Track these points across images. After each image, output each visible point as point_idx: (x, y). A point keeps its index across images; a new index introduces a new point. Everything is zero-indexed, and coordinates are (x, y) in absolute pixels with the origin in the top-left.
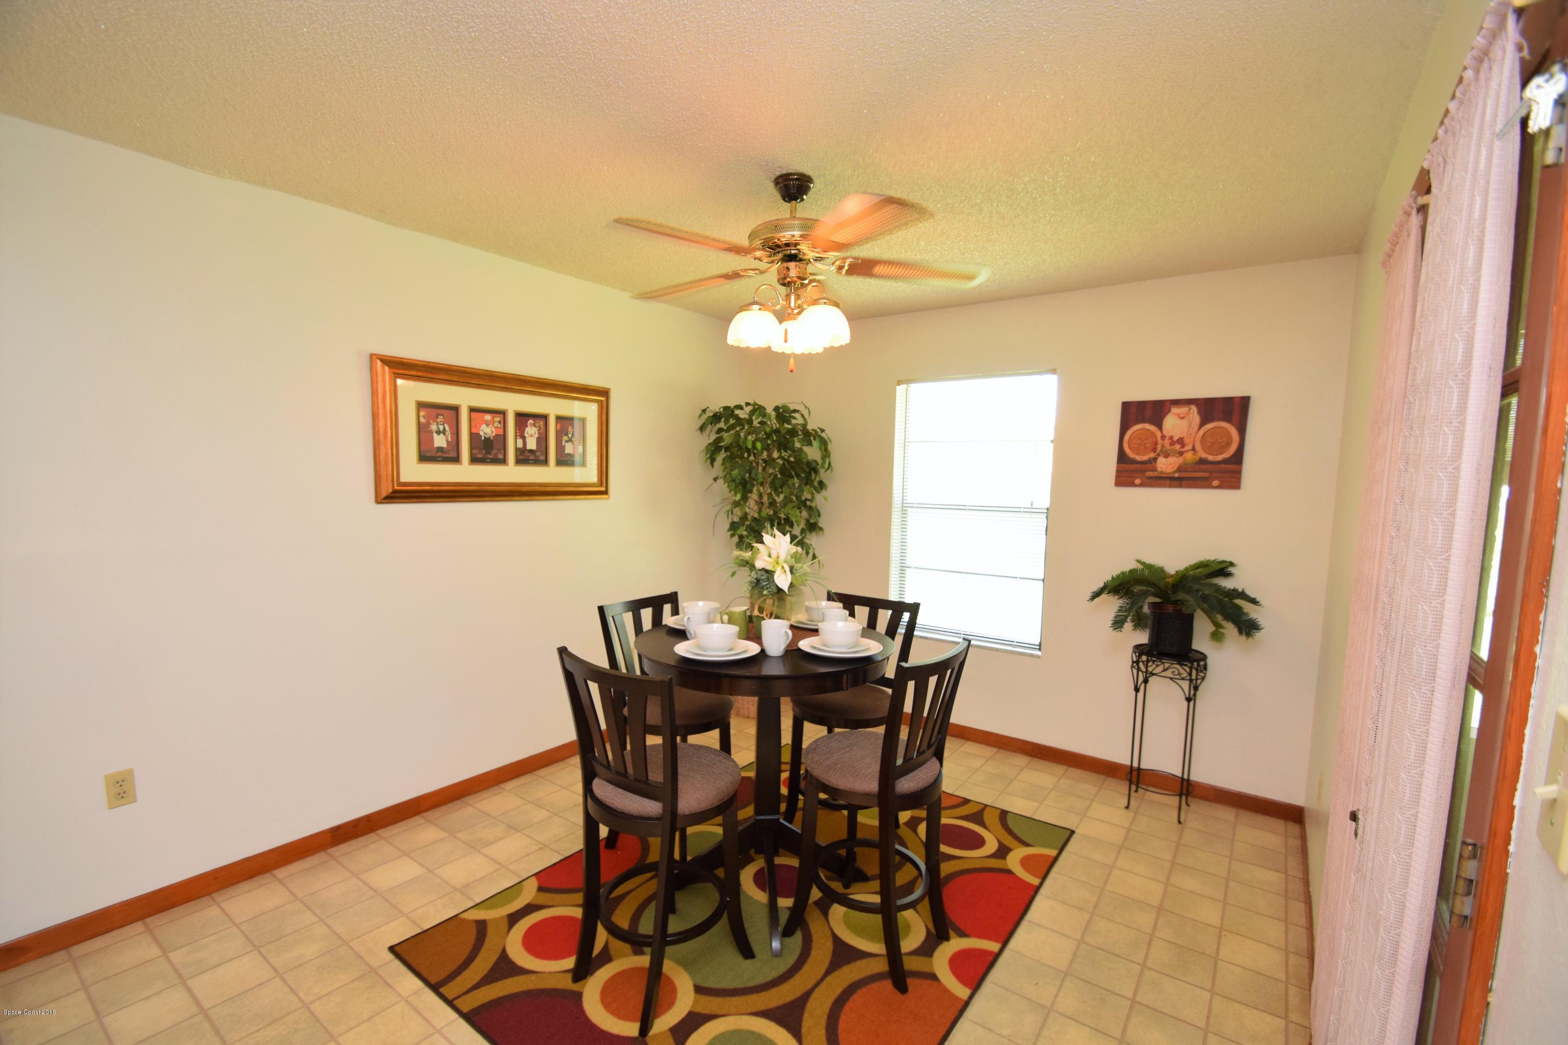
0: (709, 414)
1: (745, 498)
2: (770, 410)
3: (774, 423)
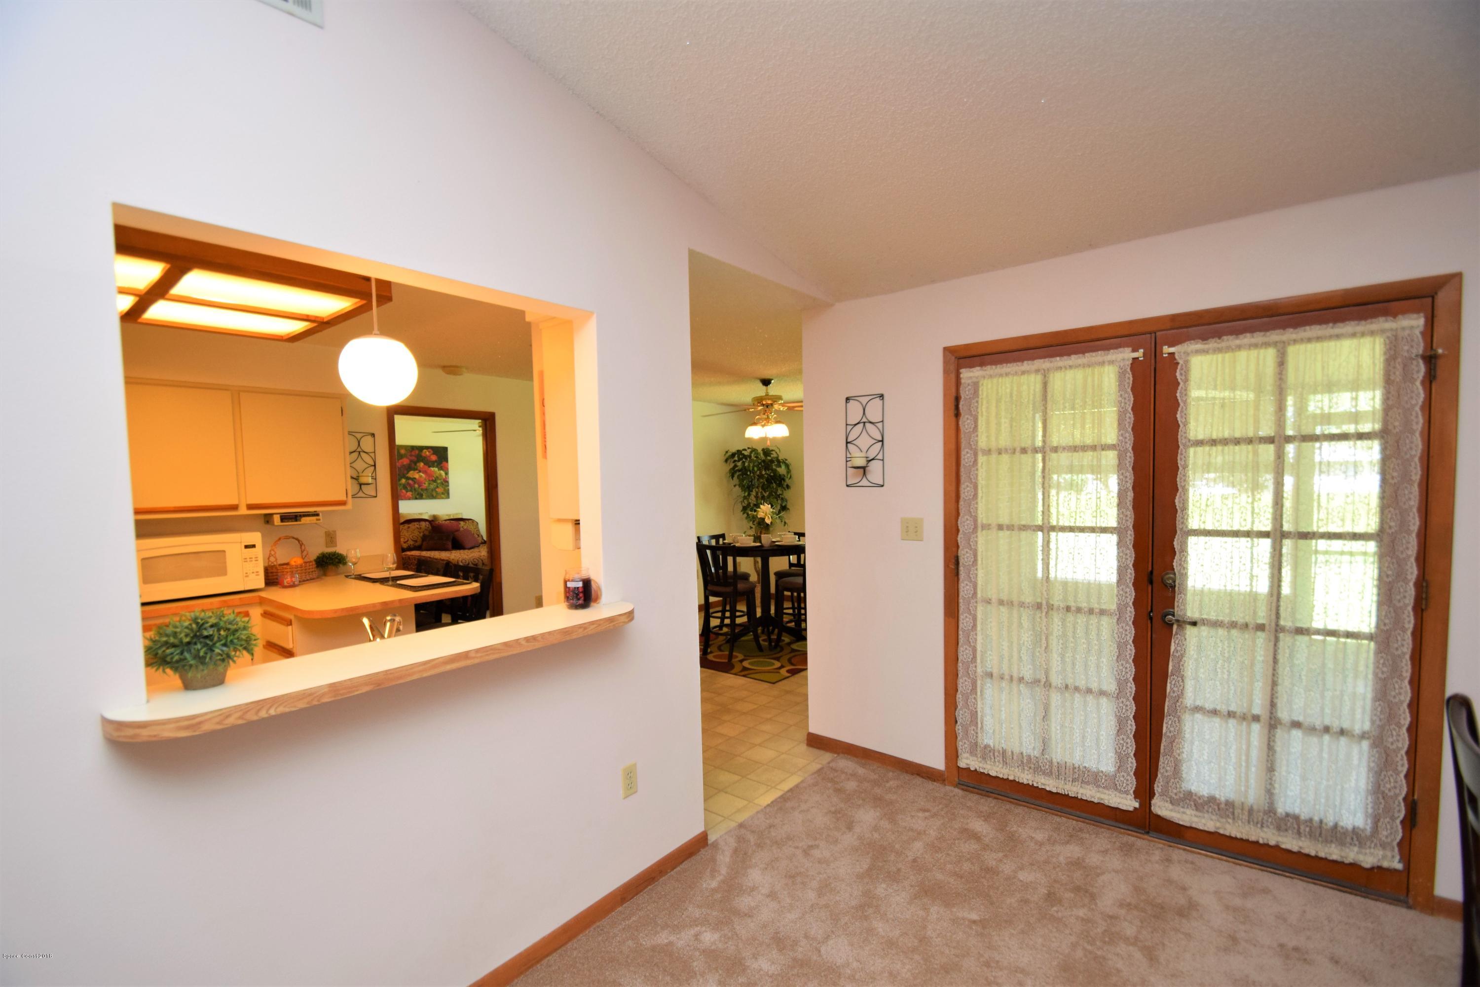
0: (729, 454)
1: (749, 495)
2: (760, 451)
3: (762, 456)
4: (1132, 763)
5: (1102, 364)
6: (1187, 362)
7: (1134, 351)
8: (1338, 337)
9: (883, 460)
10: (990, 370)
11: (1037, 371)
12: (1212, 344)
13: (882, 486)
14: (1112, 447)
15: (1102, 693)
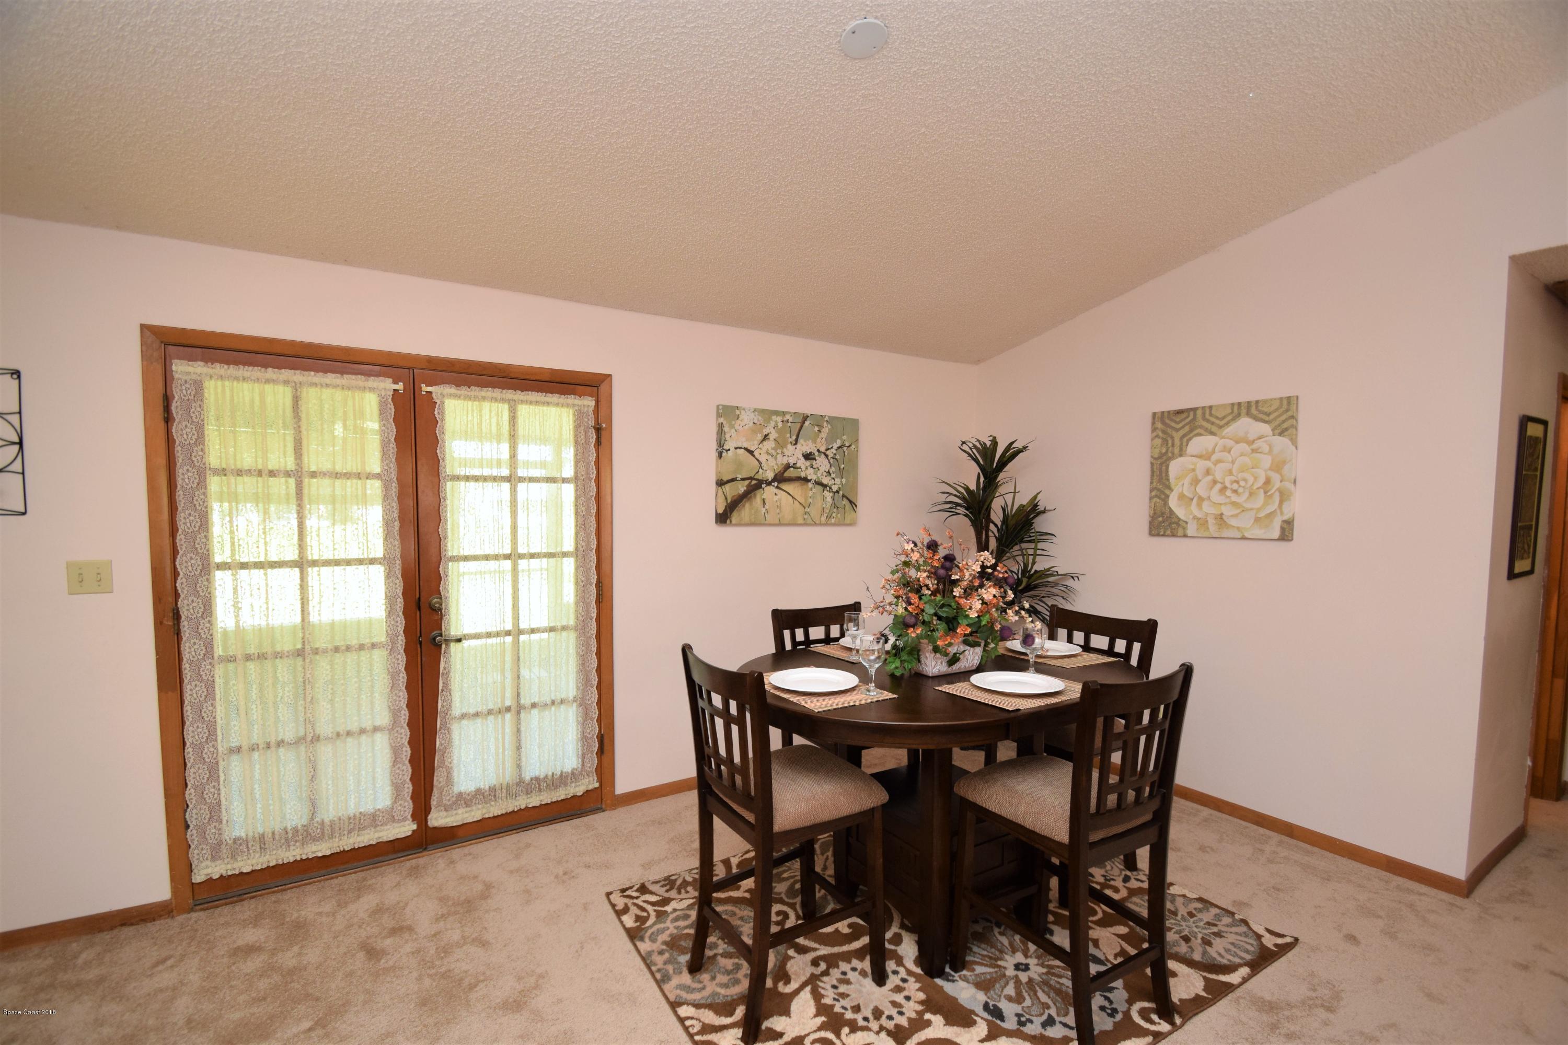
4: (408, 788)
5: (364, 389)
6: (443, 403)
7: (395, 382)
8: (548, 404)
9: (23, 473)
10: (219, 369)
11: (286, 382)
12: (464, 391)
13: (24, 514)
14: (377, 476)
15: (376, 729)
